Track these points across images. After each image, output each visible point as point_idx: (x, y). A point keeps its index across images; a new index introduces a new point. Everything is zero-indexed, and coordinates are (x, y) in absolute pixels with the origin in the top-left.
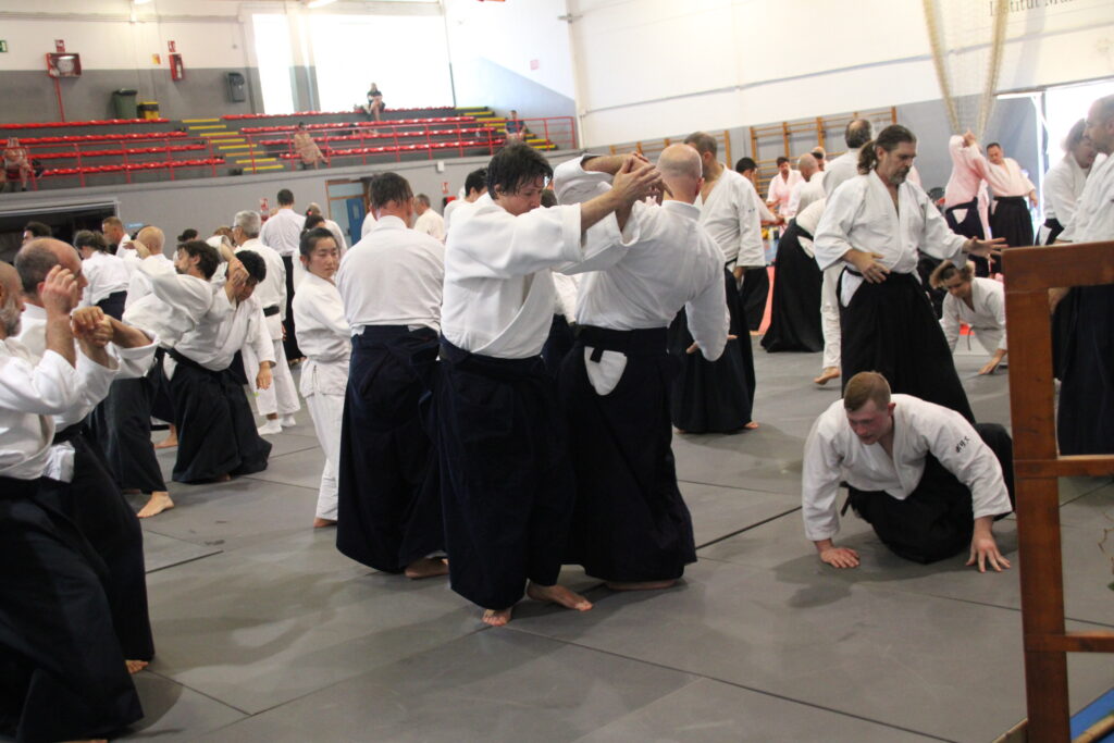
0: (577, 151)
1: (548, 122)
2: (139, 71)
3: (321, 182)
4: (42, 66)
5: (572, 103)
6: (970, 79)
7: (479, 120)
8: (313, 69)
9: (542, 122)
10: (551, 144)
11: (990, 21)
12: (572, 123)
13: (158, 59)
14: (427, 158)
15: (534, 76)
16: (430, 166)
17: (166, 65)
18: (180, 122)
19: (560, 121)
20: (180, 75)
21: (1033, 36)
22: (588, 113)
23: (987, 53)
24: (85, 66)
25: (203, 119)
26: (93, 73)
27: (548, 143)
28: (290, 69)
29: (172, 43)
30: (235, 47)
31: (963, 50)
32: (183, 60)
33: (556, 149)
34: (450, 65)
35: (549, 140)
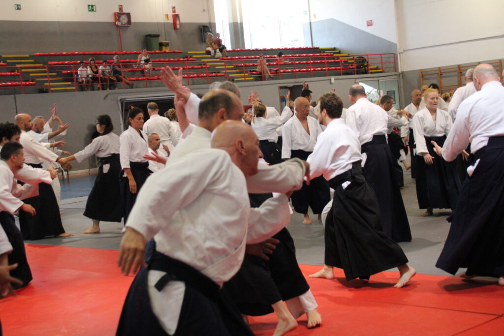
0: (397, 73)
1: (383, 56)
2: (158, 23)
3: (276, 87)
4: (112, 20)
5: (395, 45)
7: (335, 55)
8: (242, 24)
9: (380, 56)
10: (380, 69)
12: (394, 57)
13: (167, 16)
14: (325, 75)
15: (369, 30)
16: (328, 80)
17: (171, 20)
18: (186, 53)
19: (377, 56)
20: (178, 26)
22: (405, 51)
24: (133, 20)
25: (197, 51)
26: (137, 24)
27: (377, 68)
28: (230, 24)
29: (174, 7)
30: (204, 11)
32: (180, 18)
33: (381, 72)
34: (310, 23)
35: (377, 67)
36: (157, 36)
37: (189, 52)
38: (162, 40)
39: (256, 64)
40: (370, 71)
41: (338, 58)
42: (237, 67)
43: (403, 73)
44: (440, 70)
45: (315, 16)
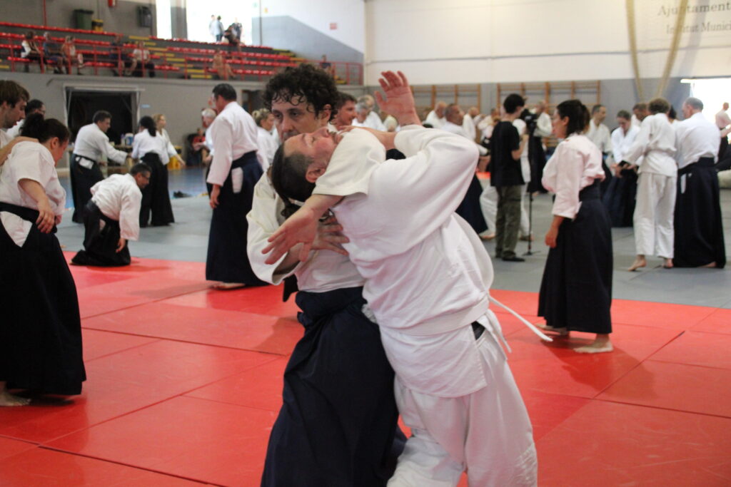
0: (361, 87)
1: (349, 65)
5: (361, 55)
6: (653, 68)
9: (346, 65)
11: (671, 36)
15: (333, 34)
20: (114, 4)
21: (693, 47)
22: (373, 62)
23: (666, 54)
25: (139, 37)
28: (172, 9)
31: (647, 51)
33: (345, 84)
34: (261, 19)
35: (340, 78)
36: (90, 13)
37: (131, 37)
38: (94, 18)
39: (211, 60)
41: (294, 62)
42: (190, 61)
43: (368, 87)
45: (266, 10)
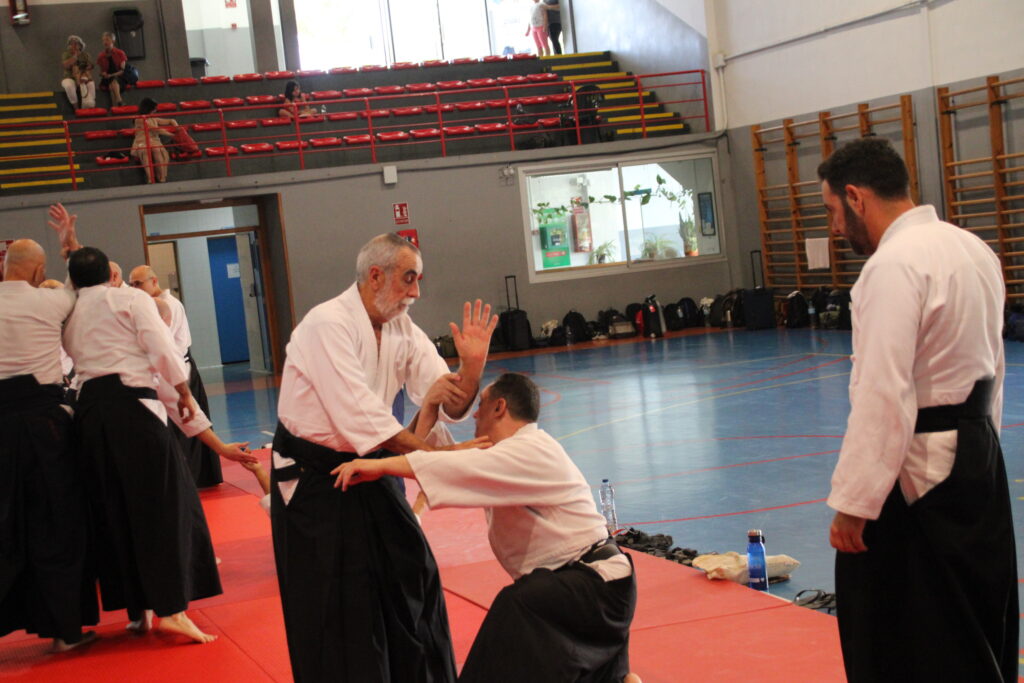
0: (711, 134)
10: (681, 121)
12: (703, 82)
14: (370, 161)
16: (370, 174)
22: (726, 61)
35: (677, 115)
40: (620, 132)
43: (725, 134)
44: (790, 131)
